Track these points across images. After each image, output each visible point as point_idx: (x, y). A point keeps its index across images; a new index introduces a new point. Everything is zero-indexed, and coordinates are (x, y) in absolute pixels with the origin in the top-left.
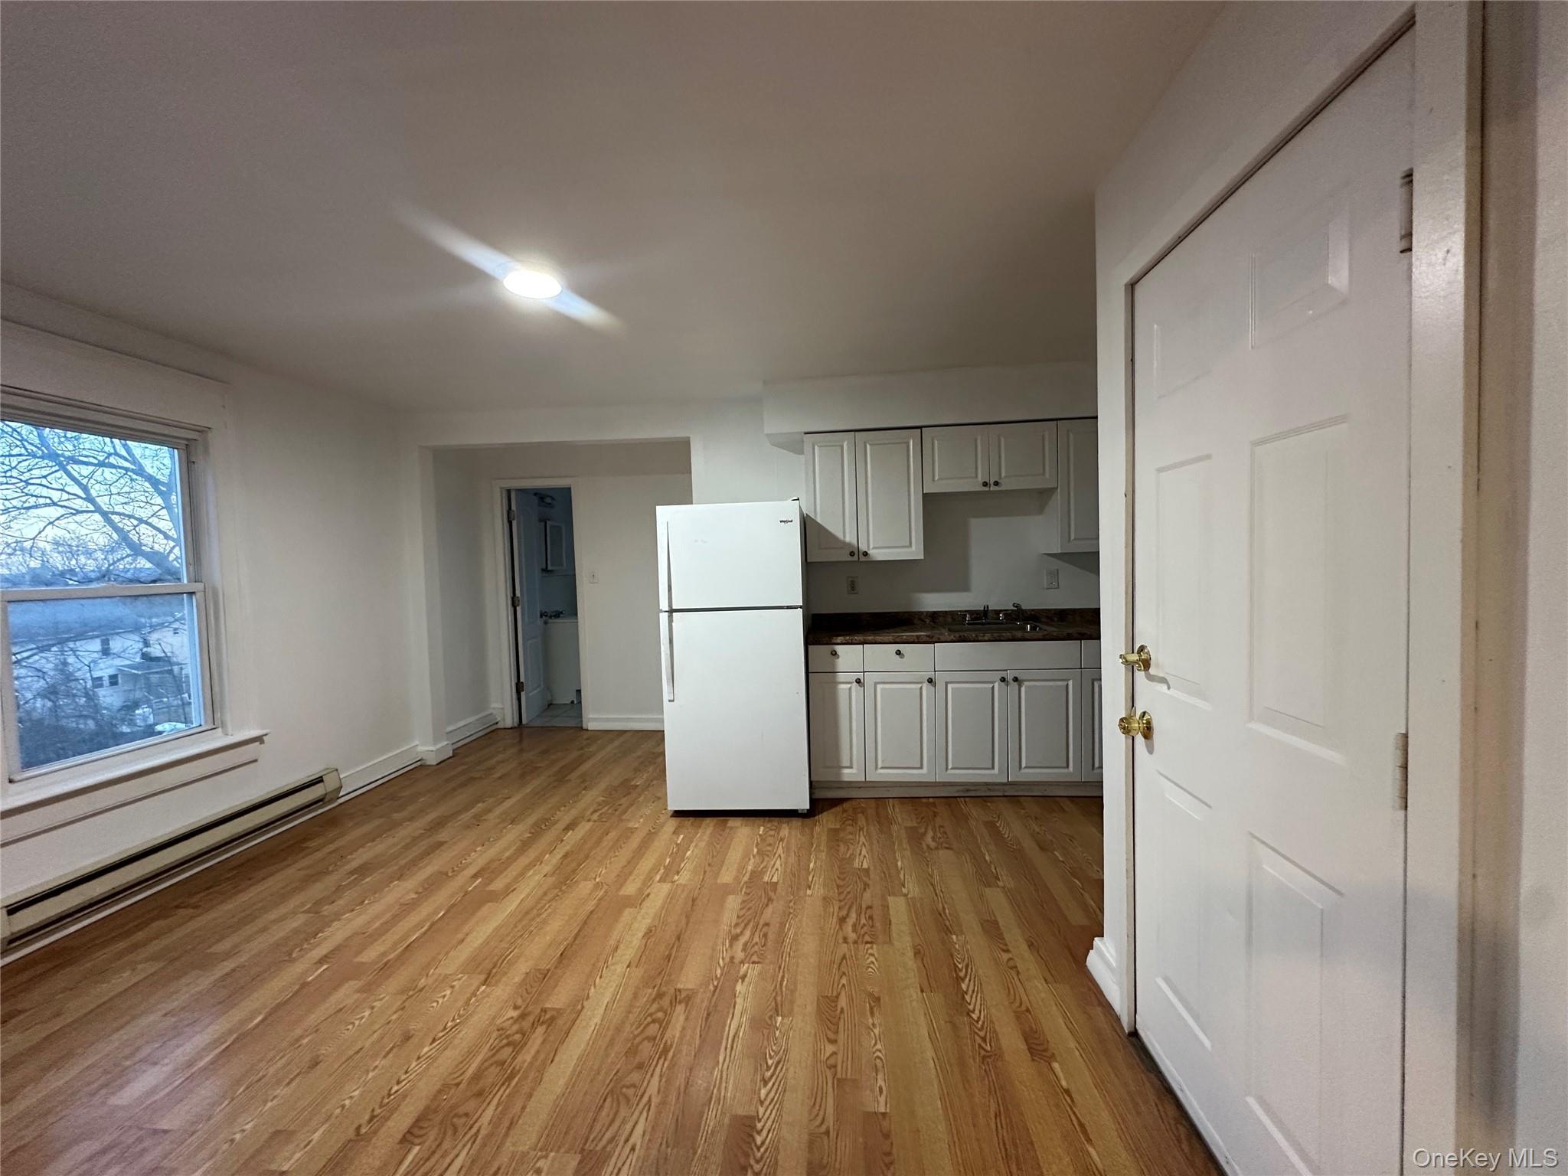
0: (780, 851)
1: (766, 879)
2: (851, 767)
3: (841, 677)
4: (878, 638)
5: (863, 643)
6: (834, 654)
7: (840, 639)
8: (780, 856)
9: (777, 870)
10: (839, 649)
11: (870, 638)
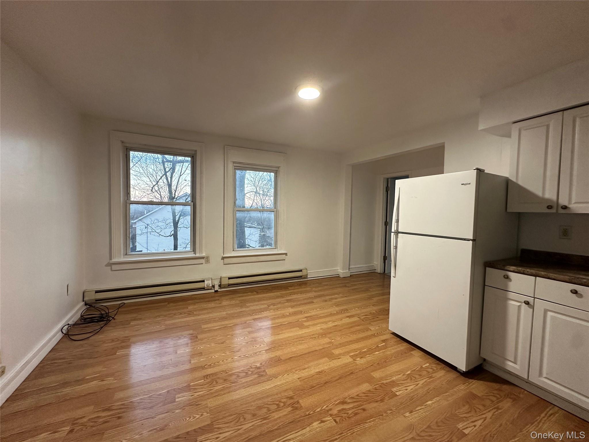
0: (421, 382)
1: (394, 390)
2: (515, 363)
3: (511, 295)
4: (551, 275)
5: (536, 276)
6: (507, 277)
7: (512, 268)
8: (418, 384)
9: (407, 390)
10: (512, 275)
11: (543, 273)
